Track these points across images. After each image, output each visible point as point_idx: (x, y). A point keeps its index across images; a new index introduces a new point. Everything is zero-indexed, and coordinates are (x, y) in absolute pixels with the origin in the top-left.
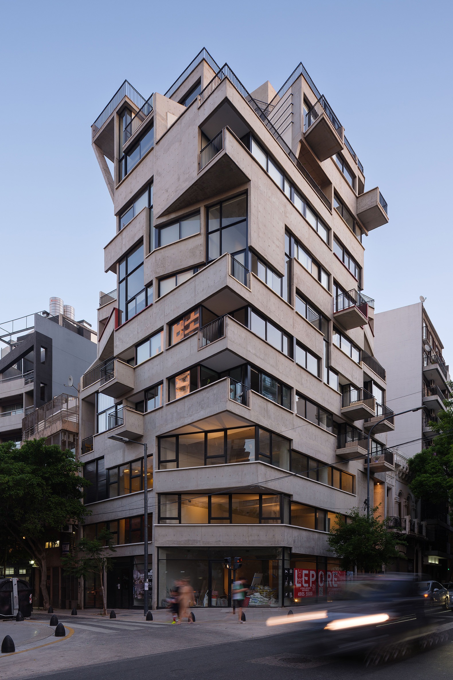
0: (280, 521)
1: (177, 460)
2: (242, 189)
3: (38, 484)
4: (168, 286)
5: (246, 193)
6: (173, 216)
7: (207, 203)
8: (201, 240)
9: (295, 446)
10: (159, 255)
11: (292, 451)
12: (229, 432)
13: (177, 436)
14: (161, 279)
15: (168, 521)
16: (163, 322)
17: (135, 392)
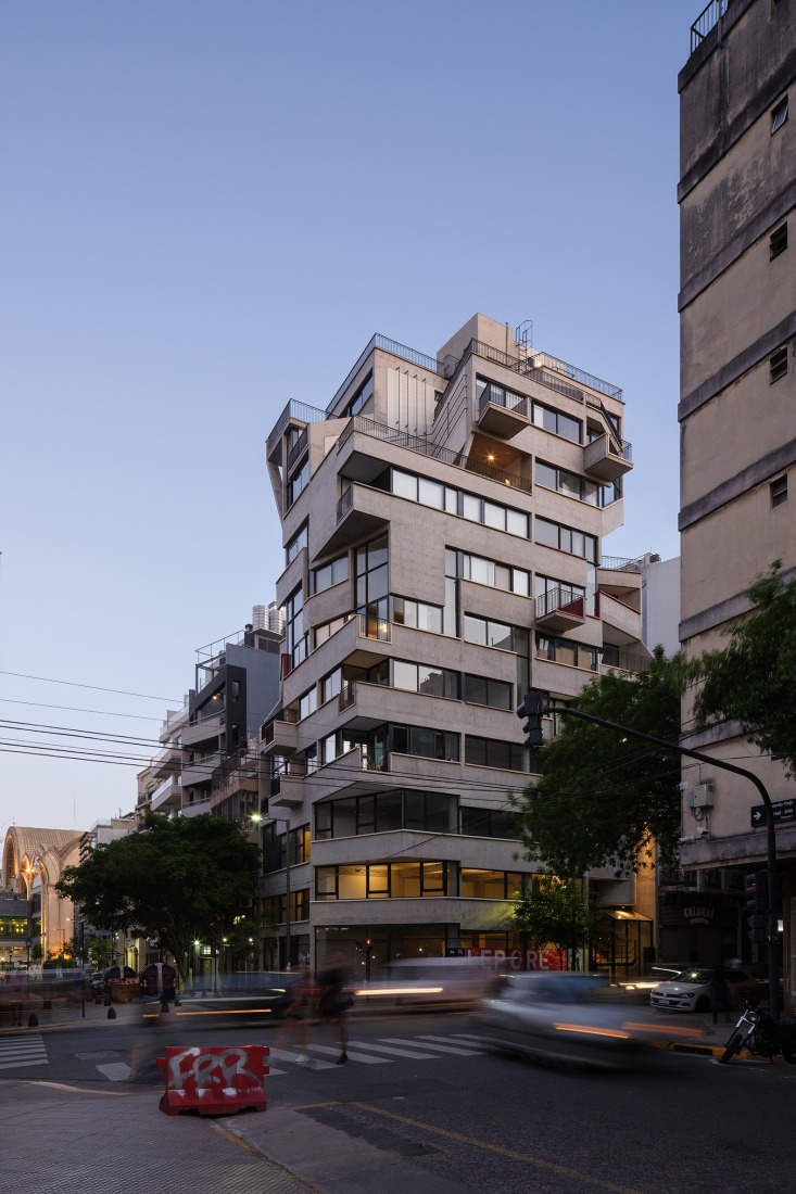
0: (442, 893)
1: (332, 829)
2: (383, 530)
3: (203, 861)
4: (323, 635)
5: (386, 533)
6: (325, 560)
7: (353, 546)
8: (348, 587)
9: (463, 803)
10: (313, 603)
11: (459, 808)
12: (379, 797)
13: (332, 802)
14: (316, 628)
15: (328, 897)
16: (315, 679)
17: (298, 751)
